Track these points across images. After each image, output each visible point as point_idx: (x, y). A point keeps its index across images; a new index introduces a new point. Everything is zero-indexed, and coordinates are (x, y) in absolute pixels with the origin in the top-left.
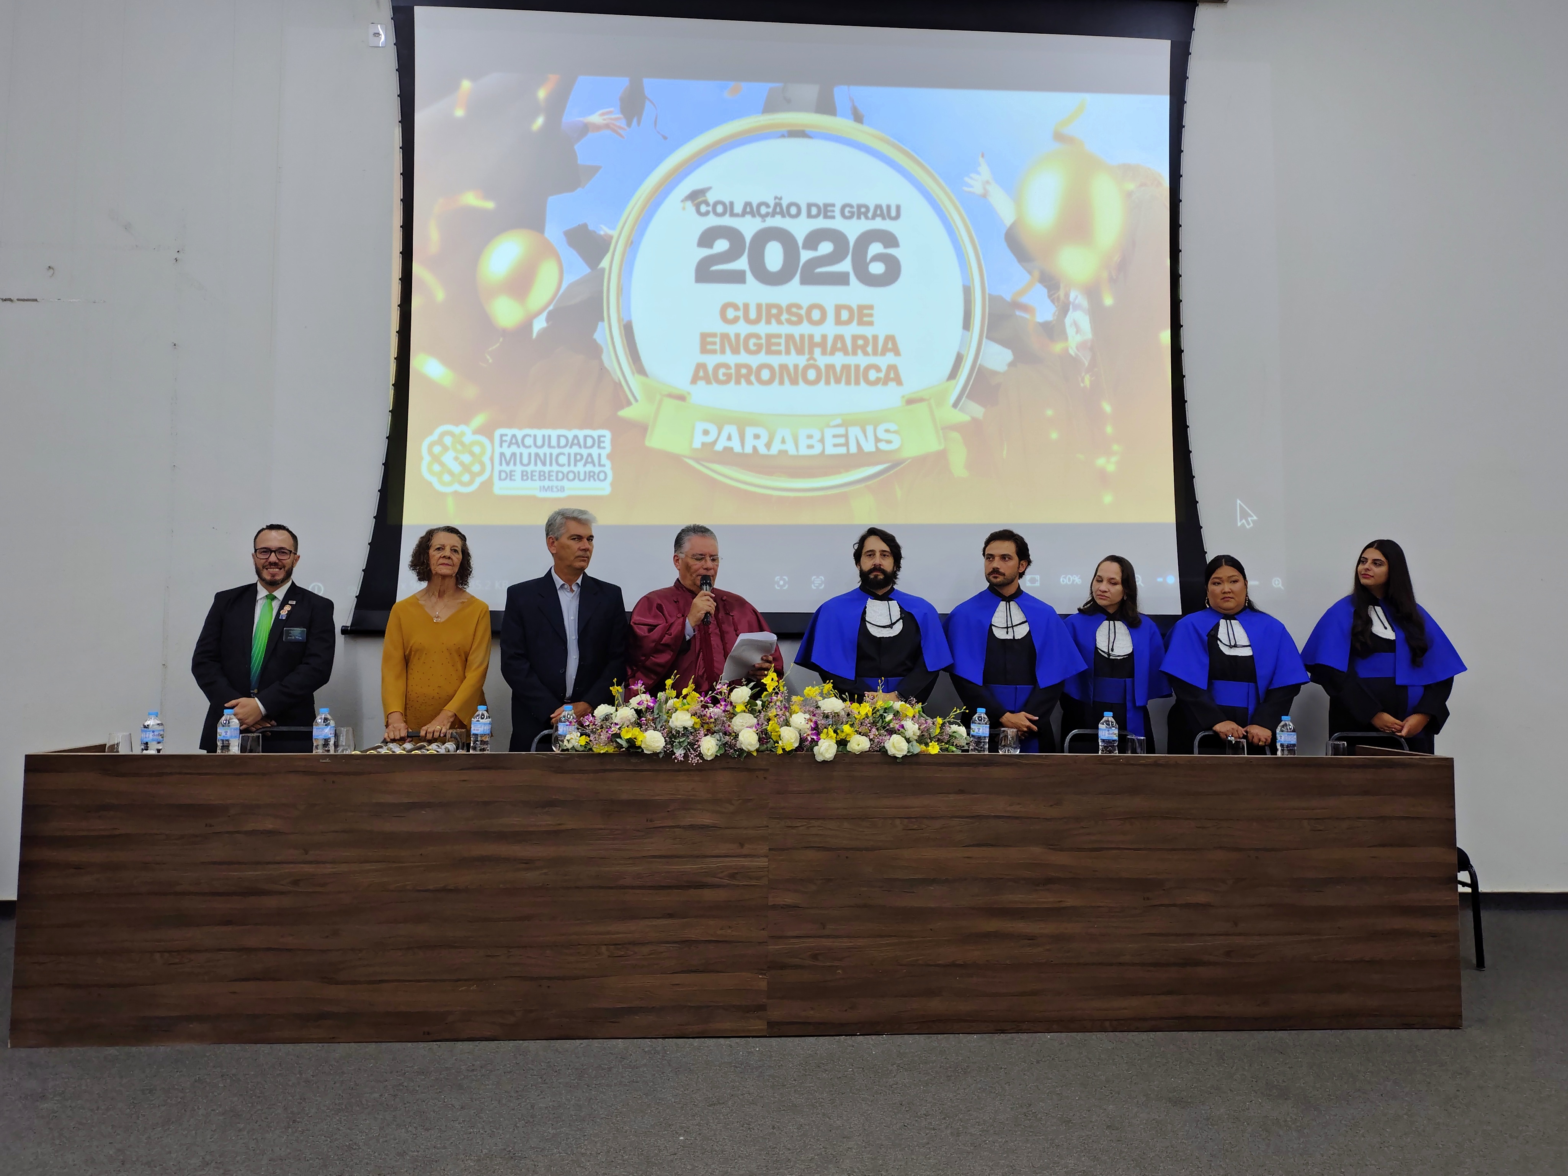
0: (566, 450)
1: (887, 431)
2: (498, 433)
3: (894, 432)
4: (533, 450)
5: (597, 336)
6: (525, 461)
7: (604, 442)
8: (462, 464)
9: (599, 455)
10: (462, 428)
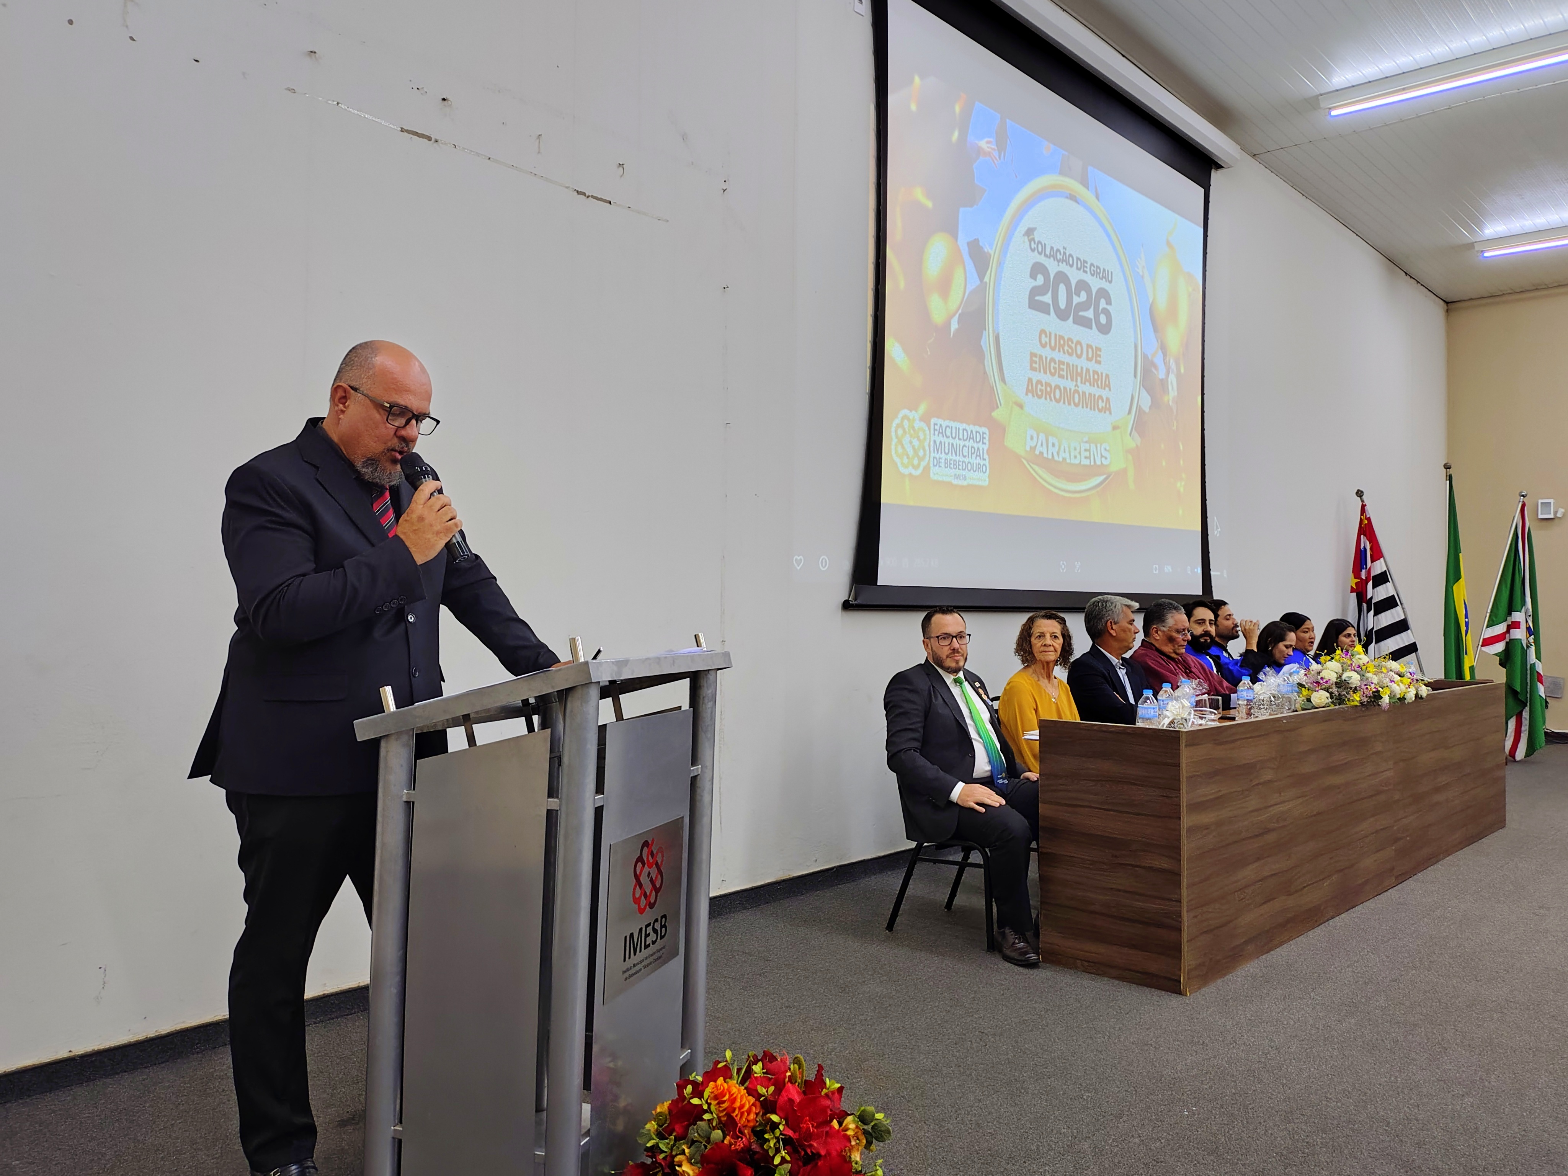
0: (967, 443)
1: (1105, 449)
2: (933, 421)
3: (1108, 451)
4: (951, 440)
5: (982, 342)
6: (947, 451)
7: (985, 438)
8: (913, 447)
9: (983, 449)
10: (913, 412)
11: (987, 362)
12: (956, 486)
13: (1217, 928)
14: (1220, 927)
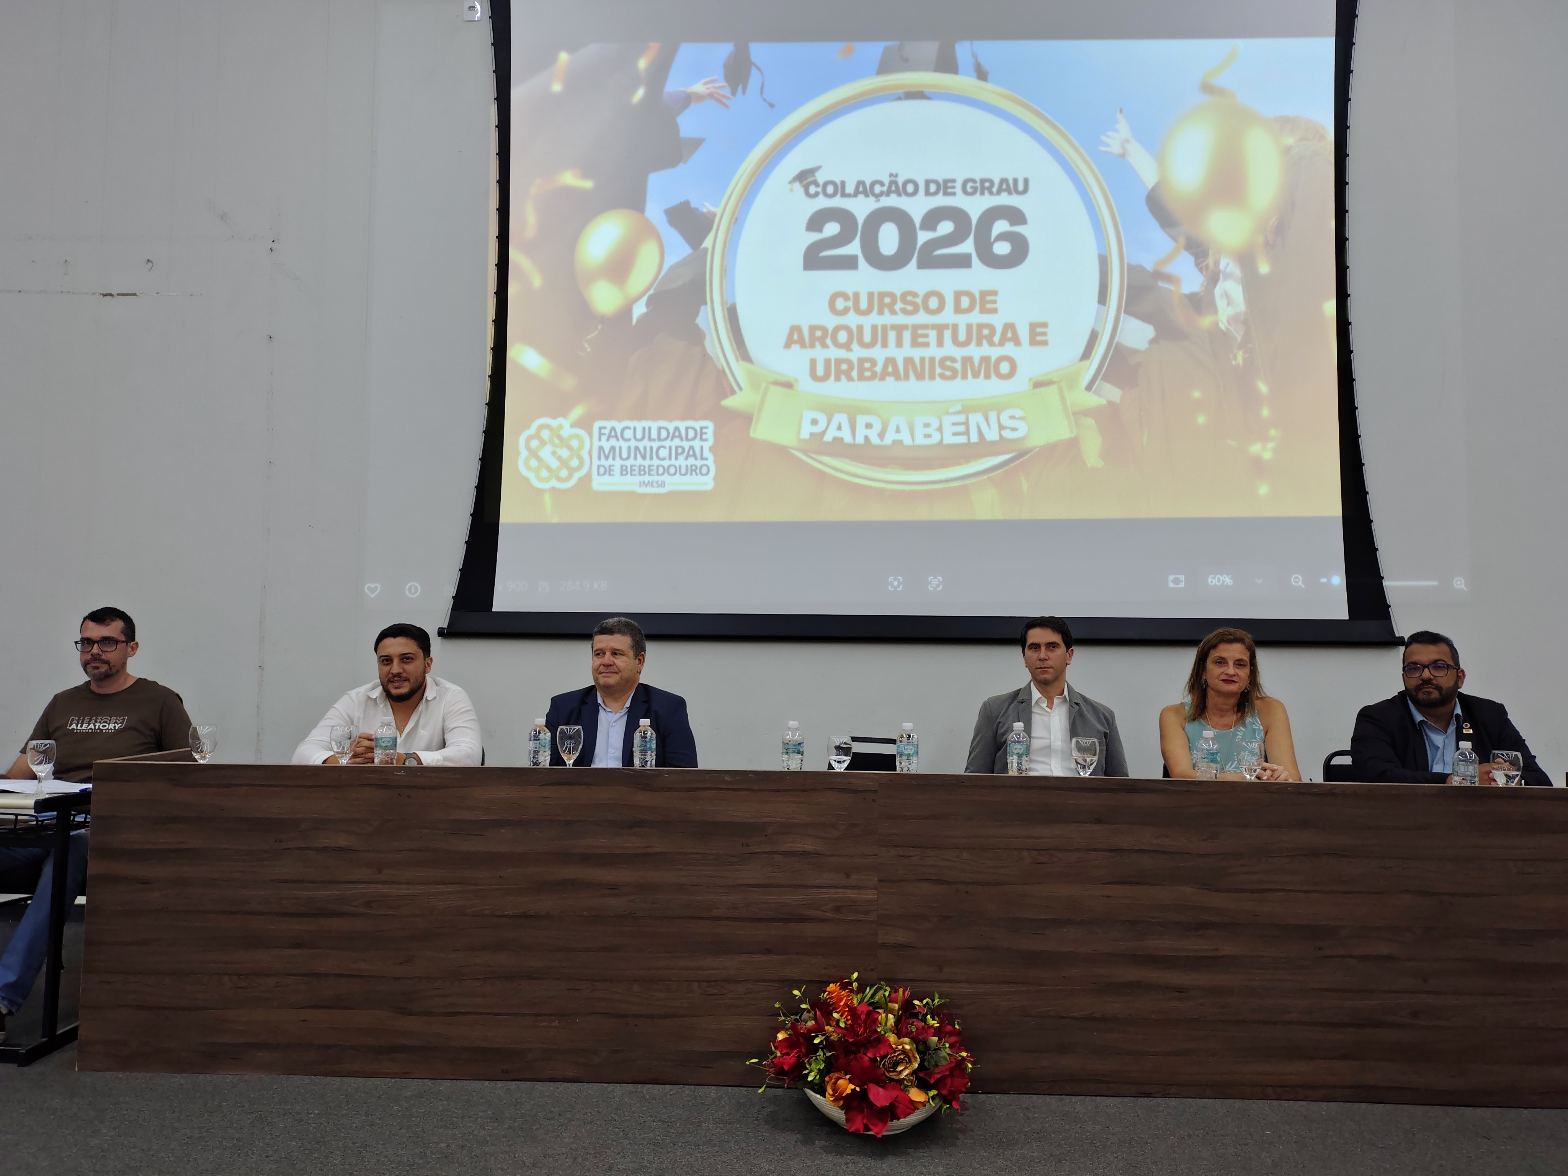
0: (667, 443)
1: (1012, 417)
2: (597, 425)
3: (1021, 419)
4: (633, 443)
5: (700, 321)
6: (625, 455)
7: (706, 433)
8: (559, 458)
9: (702, 448)
10: (560, 420)
11: (707, 343)
12: (645, 494)
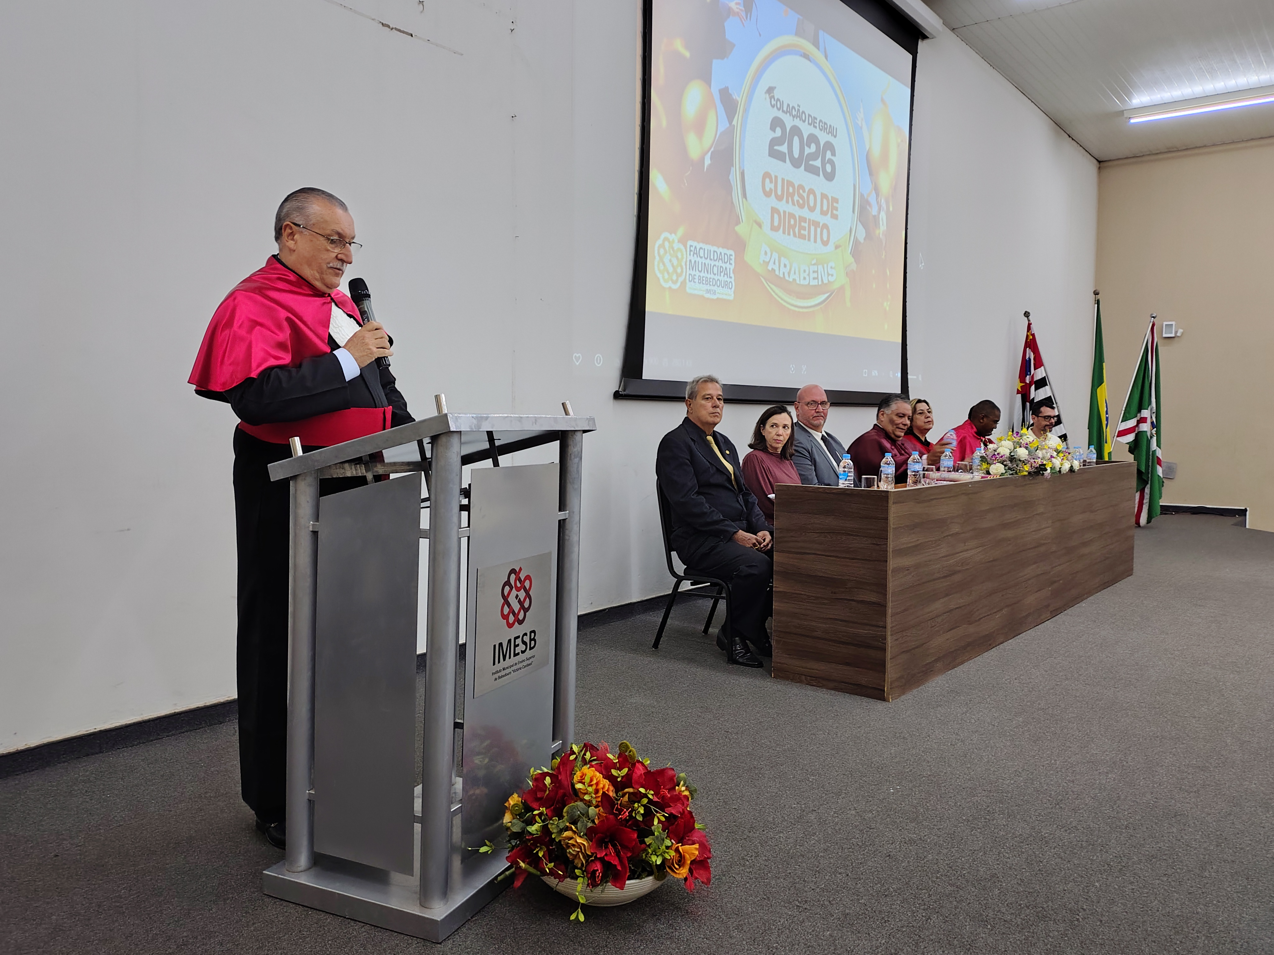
2: (689, 243)
3: (833, 270)
4: (703, 260)
5: (730, 176)
6: (700, 269)
7: (731, 259)
8: (673, 264)
9: (730, 269)
10: (673, 235)
12: (708, 299)
13: (914, 649)
14: (917, 647)
